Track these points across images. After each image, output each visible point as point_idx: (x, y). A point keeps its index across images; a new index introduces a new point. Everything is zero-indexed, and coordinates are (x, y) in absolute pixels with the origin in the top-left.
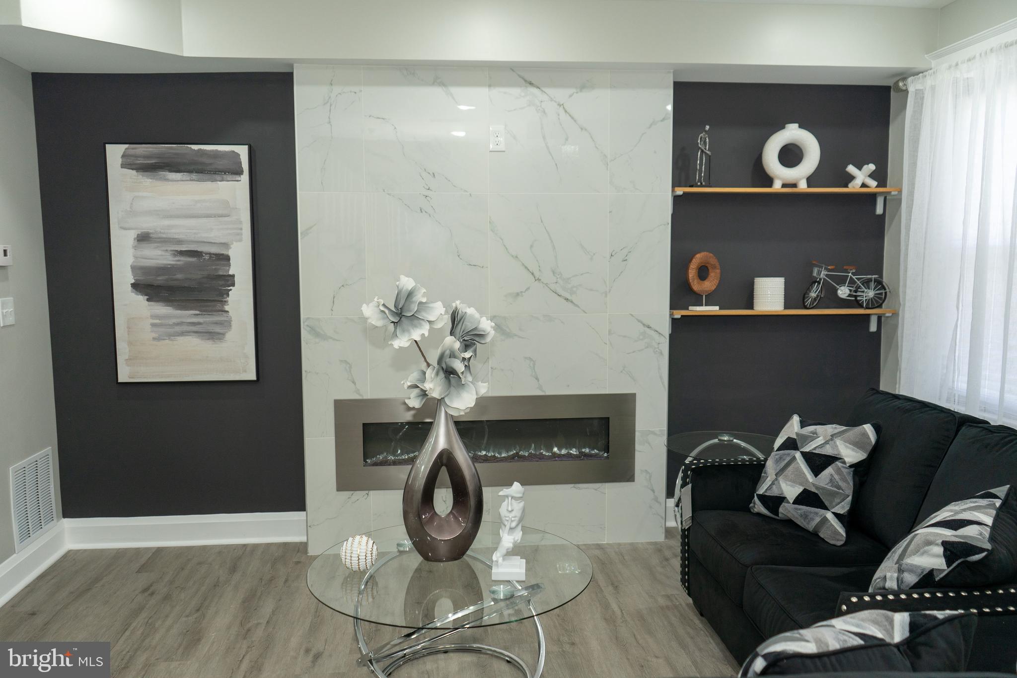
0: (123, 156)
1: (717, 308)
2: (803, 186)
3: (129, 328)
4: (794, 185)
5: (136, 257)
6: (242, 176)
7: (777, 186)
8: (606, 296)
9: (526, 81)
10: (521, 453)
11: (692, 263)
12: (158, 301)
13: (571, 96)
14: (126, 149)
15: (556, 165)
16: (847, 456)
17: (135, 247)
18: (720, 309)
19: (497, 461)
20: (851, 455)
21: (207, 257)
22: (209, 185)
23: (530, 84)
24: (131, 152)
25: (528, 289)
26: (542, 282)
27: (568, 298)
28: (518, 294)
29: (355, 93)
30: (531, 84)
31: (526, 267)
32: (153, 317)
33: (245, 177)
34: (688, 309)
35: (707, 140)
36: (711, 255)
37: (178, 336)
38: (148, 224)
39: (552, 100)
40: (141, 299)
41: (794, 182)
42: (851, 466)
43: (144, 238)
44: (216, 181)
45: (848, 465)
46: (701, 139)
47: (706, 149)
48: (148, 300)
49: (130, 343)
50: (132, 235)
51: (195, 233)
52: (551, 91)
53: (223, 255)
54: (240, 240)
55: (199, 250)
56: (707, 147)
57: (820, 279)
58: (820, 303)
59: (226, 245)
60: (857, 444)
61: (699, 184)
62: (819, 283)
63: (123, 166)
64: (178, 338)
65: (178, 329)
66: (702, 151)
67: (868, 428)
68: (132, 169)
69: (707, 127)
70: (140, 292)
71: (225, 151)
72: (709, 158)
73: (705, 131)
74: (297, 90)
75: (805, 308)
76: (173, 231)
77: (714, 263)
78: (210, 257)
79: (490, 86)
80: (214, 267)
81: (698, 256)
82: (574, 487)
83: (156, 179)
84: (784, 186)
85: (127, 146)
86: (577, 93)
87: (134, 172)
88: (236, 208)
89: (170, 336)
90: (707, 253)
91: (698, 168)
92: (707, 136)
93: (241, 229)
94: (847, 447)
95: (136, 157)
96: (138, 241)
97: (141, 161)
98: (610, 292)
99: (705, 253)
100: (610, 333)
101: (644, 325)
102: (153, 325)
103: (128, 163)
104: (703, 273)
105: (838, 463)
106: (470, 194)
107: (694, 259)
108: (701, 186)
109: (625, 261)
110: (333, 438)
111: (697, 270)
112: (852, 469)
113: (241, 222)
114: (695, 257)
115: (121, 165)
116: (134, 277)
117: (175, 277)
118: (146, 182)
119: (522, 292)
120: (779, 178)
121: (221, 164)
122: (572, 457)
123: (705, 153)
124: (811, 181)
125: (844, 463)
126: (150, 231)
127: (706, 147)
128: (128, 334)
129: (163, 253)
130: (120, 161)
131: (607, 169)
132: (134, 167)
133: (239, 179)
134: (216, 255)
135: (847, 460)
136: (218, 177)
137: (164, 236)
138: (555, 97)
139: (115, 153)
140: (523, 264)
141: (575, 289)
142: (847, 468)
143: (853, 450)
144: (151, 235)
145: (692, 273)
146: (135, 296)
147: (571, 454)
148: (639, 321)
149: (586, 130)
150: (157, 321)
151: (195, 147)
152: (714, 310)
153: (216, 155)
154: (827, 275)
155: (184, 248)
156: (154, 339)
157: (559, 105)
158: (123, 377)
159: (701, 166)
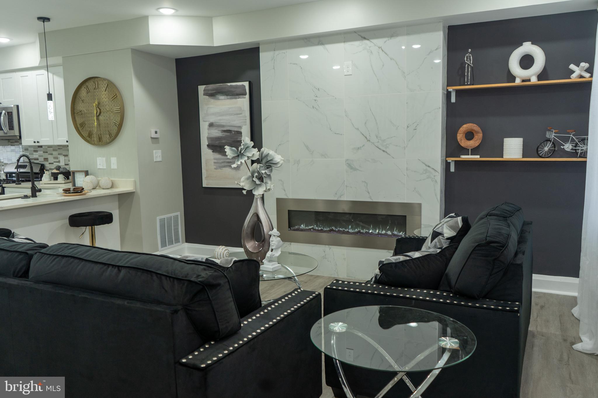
0: (204, 90)
1: (478, 156)
2: (534, 80)
3: (206, 164)
4: (529, 80)
5: (208, 134)
6: (246, 96)
7: (518, 82)
8: (405, 149)
9: (362, 37)
10: (362, 231)
11: (459, 130)
12: (216, 152)
13: (385, 42)
14: (205, 87)
15: (378, 79)
16: (446, 233)
17: (208, 129)
18: (480, 157)
19: (349, 234)
20: (448, 233)
21: (233, 133)
22: (234, 100)
23: (364, 38)
24: (207, 88)
25: (364, 145)
26: (371, 142)
27: (384, 150)
28: (358, 148)
29: (284, 53)
30: (365, 38)
31: (363, 134)
32: (215, 159)
33: (247, 96)
34: (460, 157)
35: (471, 58)
36: (475, 125)
37: (223, 167)
38: (212, 119)
39: (375, 45)
40: (210, 151)
41: (528, 78)
42: (448, 239)
43: (211, 125)
44: (237, 98)
45: (445, 238)
46: (467, 57)
47: (470, 63)
48: (213, 152)
49: (207, 170)
50: (207, 124)
51: (229, 122)
52: (375, 41)
53: (239, 131)
54: (246, 125)
55: (231, 130)
56: (471, 62)
57: (552, 139)
58: (553, 153)
59: (240, 127)
60: (452, 227)
61: (466, 84)
62: (551, 141)
63: (204, 95)
64: (224, 168)
65: (223, 164)
66: (468, 64)
67: (459, 219)
68: (207, 96)
69: (470, 50)
70: (210, 148)
71: (240, 85)
72: (472, 68)
73: (469, 53)
74: (261, 55)
75: (541, 157)
76: (222, 121)
77: (477, 130)
78: (235, 133)
79: (344, 42)
80: (236, 137)
81: (465, 126)
82: (388, 252)
83: (215, 99)
84: (523, 81)
85: (205, 86)
86: (389, 40)
87: (207, 97)
88: (244, 110)
89: (221, 167)
90: (472, 124)
91: (466, 74)
92: (471, 55)
93: (246, 120)
95: (208, 90)
96: (209, 126)
97: (210, 92)
98: (407, 147)
99: (470, 124)
100: (407, 169)
101: (426, 165)
102: (215, 163)
104: (470, 135)
105: (440, 237)
106: (336, 98)
107: (461, 128)
108: (468, 85)
109: (415, 130)
110: (276, 216)
111: (465, 134)
112: (449, 241)
113: (246, 117)
114: (462, 127)
115: (204, 94)
116: (208, 142)
117: (222, 142)
118: (212, 101)
119: (360, 147)
120: (518, 77)
121: (238, 91)
122: (387, 236)
123: (470, 65)
124: (540, 77)
125: (443, 237)
126: (214, 122)
127: (470, 62)
128: (206, 166)
129: (218, 131)
130: (203, 92)
131: (405, 80)
132: (208, 95)
133: (245, 97)
134: (237, 131)
135: (445, 235)
136: (237, 97)
137: (218, 124)
138: (377, 44)
139: (201, 89)
140: (361, 133)
141: (388, 145)
142: (445, 240)
143: (449, 230)
144: (214, 124)
145: (460, 136)
146: (208, 150)
147: (387, 234)
148: (423, 163)
149: (393, 59)
150: (216, 161)
151: (229, 84)
152: (477, 157)
153: (237, 87)
154: (554, 136)
155: (225, 129)
156: (215, 169)
157: (379, 48)
158: (204, 185)
159: (468, 73)
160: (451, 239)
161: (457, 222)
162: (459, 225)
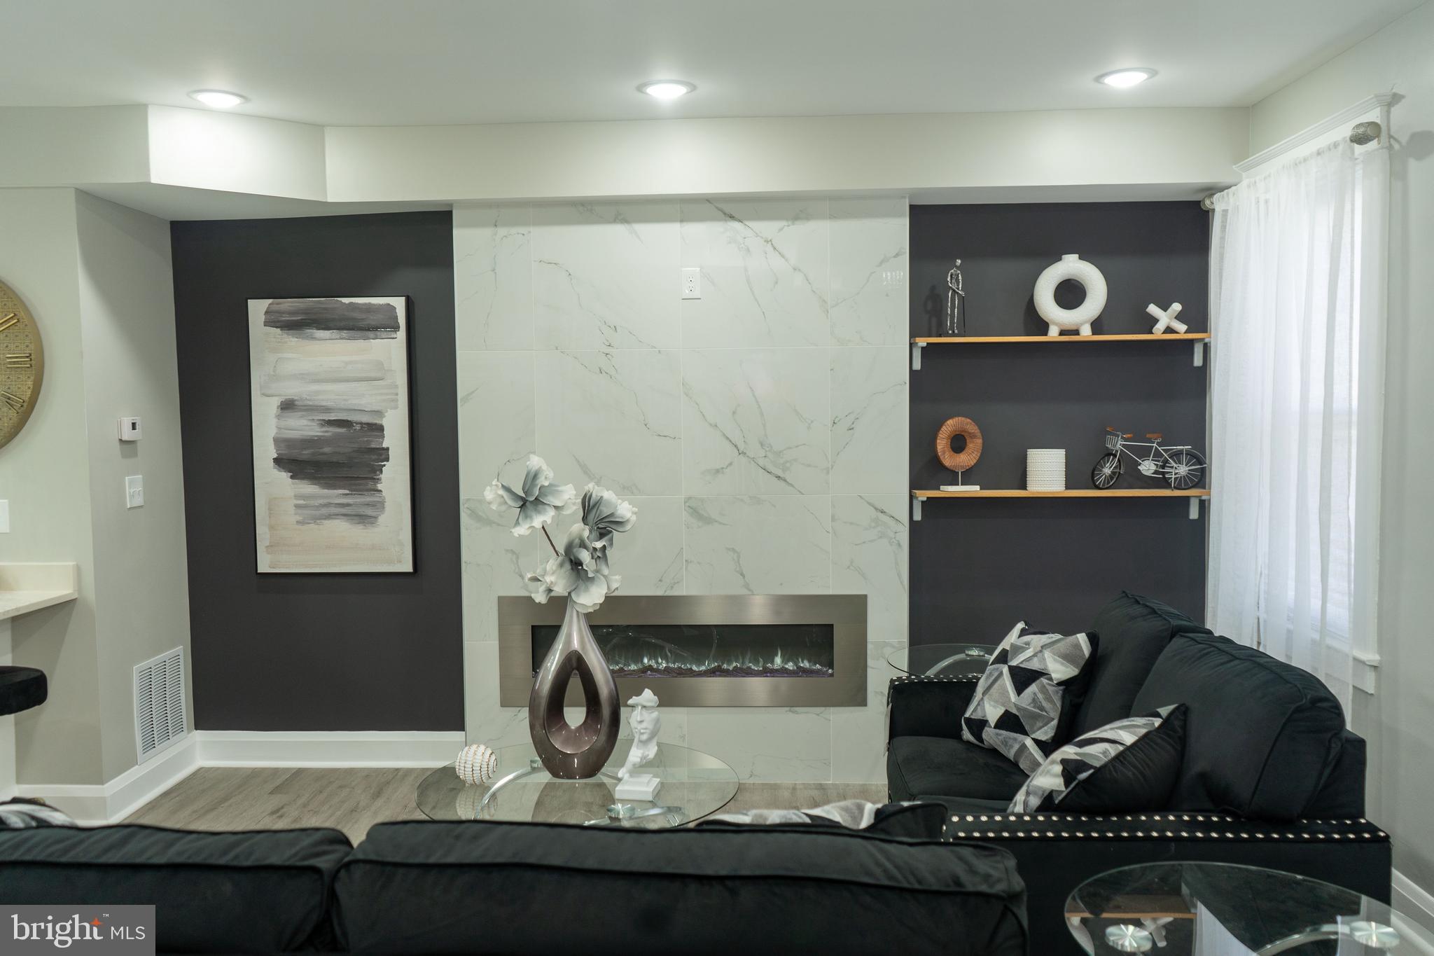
0: (267, 313)
1: (977, 488)
2: (1086, 333)
3: (270, 509)
4: (1076, 332)
5: (279, 428)
6: (398, 333)
7: (1053, 334)
8: (828, 473)
9: (725, 214)
10: (725, 666)
11: (941, 432)
12: (303, 479)
13: (781, 230)
14: (270, 304)
15: (763, 313)
16: (1055, 671)
17: (278, 417)
18: (981, 489)
19: (695, 676)
20: (1060, 670)
21: (358, 427)
22: (360, 344)
23: (730, 217)
24: (275, 307)
25: (731, 464)
26: (748, 456)
27: (779, 475)
28: (717, 471)
29: (523, 235)
30: (732, 217)
31: (727, 438)
32: (297, 497)
33: (402, 334)
34: (939, 489)
35: (960, 278)
36: (969, 420)
37: (325, 519)
38: (293, 390)
39: (757, 236)
40: (284, 476)
41: (1074, 328)
42: (1059, 684)
43: (288, 406)
44: (369, 338)
45: (1055, 682)
46: (951, 276)
47: (958, 289)
48: (292, 477)
49: (271, 528)
50: (275, 402)
51: (345, 400)
52: (756, 225)
53: (376, 424)
54: (396, 408)
55: (349, 419)
56: (960, 286)
57: (1117, 451)
58: (1117, 480)
59: (379, 413)
60: (1068, 658)
61: (950, 332)
62: (1115, 456)
63: (267, 324)
64: (326, 522)
65: (324, 511)
66: (954, 290)
67: (1082, 638)
68: (277, 327)
69: (959, 262)
70: (283, 468)
71: (380, 305)
72: (962, 299)
73: (956, 266)
74: (457, 233)
75: (1098, 488)
76: (320, 397)
77: (973, 431)
78: (361, 427)
79: (682, 221)
80: (366, 439)
81: (950, 422)
82: (790, 711)
83: (303, 338)
84: (1062, 333)
85: (270, 301)
86: (788, 226)
87: (278, 330)
88: (392, 370)
89: (317, 519)
90: (963, 419)
91: (949, 312)
92: (959, 272)
93: (397, 394)
94: (1055, 660)
95: (280, 313)
96: (282, 409)
97: (286, 318)
98: (832, 467)
99: (960, 418)
100: (833, 519)
101: (876, 509)
102: (297, 506)
103: (273, 321)
104: (958, 443)
105: (1044, 680)
106: (659, 351)
107: (944, 427)
108: (954, 335)
109: (850, 429)
110: (497, 642)
111: (950, 440)
112: (1062, 688)
113: (396, 387)
114: (946, 424)
115: (265, 322)
116: (277, 450)
117: (321, 451)
118: (292, 341)
119: (723, 468)
120: (1056, 324)
121: (373, 319)
122: (787, 673)
123: (958, 293)
124: (1097, 326)
125: (1051, 679)
126: (296, 398)
127: (958, 285)
128: (270, 517)
129: (309, 423)
130: (263, 318)
131: (827, 317)
132: (278, 324)
133: (395, 336)
134: (368, 424)
135: (1054, 676)
136: (371, 334)
137: (311, 403)
138: (761, 233)
139: (257, 309)
140: (724, 435)
141: (788, 465)
142: (1054, 686)
143: (1062, 664)
144: (296, 403)
145: (942, 444)
146: (277, 472)
148: (869, 504)
149: (799, 270)
150: (302, 502)
151: (346, 300)
152: (973, 490)
153: (369, 309)
154: (1124, 446)
155: (333, 417)
156: (298, 522)
157: (767, 241)
158: (263, 567)
159: (952, 309)
160: (1066, 684)
161: (1077, 646)
162: (1083, 651)
